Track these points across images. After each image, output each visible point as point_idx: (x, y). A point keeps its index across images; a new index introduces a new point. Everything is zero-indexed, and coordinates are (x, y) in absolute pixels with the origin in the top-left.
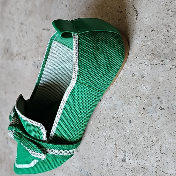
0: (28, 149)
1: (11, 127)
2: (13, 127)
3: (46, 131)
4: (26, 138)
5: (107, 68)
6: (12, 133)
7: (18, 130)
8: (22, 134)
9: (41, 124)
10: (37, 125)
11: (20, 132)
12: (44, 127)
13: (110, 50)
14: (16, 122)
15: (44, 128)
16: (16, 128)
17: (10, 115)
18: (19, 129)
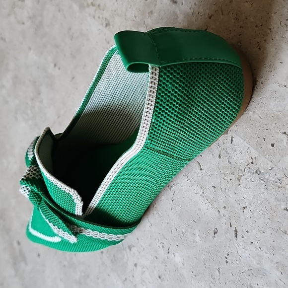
0: (50, 222)
1: (26, 182)
2: (28, 183)
3: (82, 202)
4: (48, 205)
5: (205, 127)
6: (27, 191)
7: (36, 190)
8: (42, 196)
9: (75, 192)
10: (68, 192)
11: (39, 192)
12: (79, 196)
13: (216, 98)
14: (34, 174)
15: (80, 198)
16: (32, 186)
17: (27, 155)
18: (37, 188)
